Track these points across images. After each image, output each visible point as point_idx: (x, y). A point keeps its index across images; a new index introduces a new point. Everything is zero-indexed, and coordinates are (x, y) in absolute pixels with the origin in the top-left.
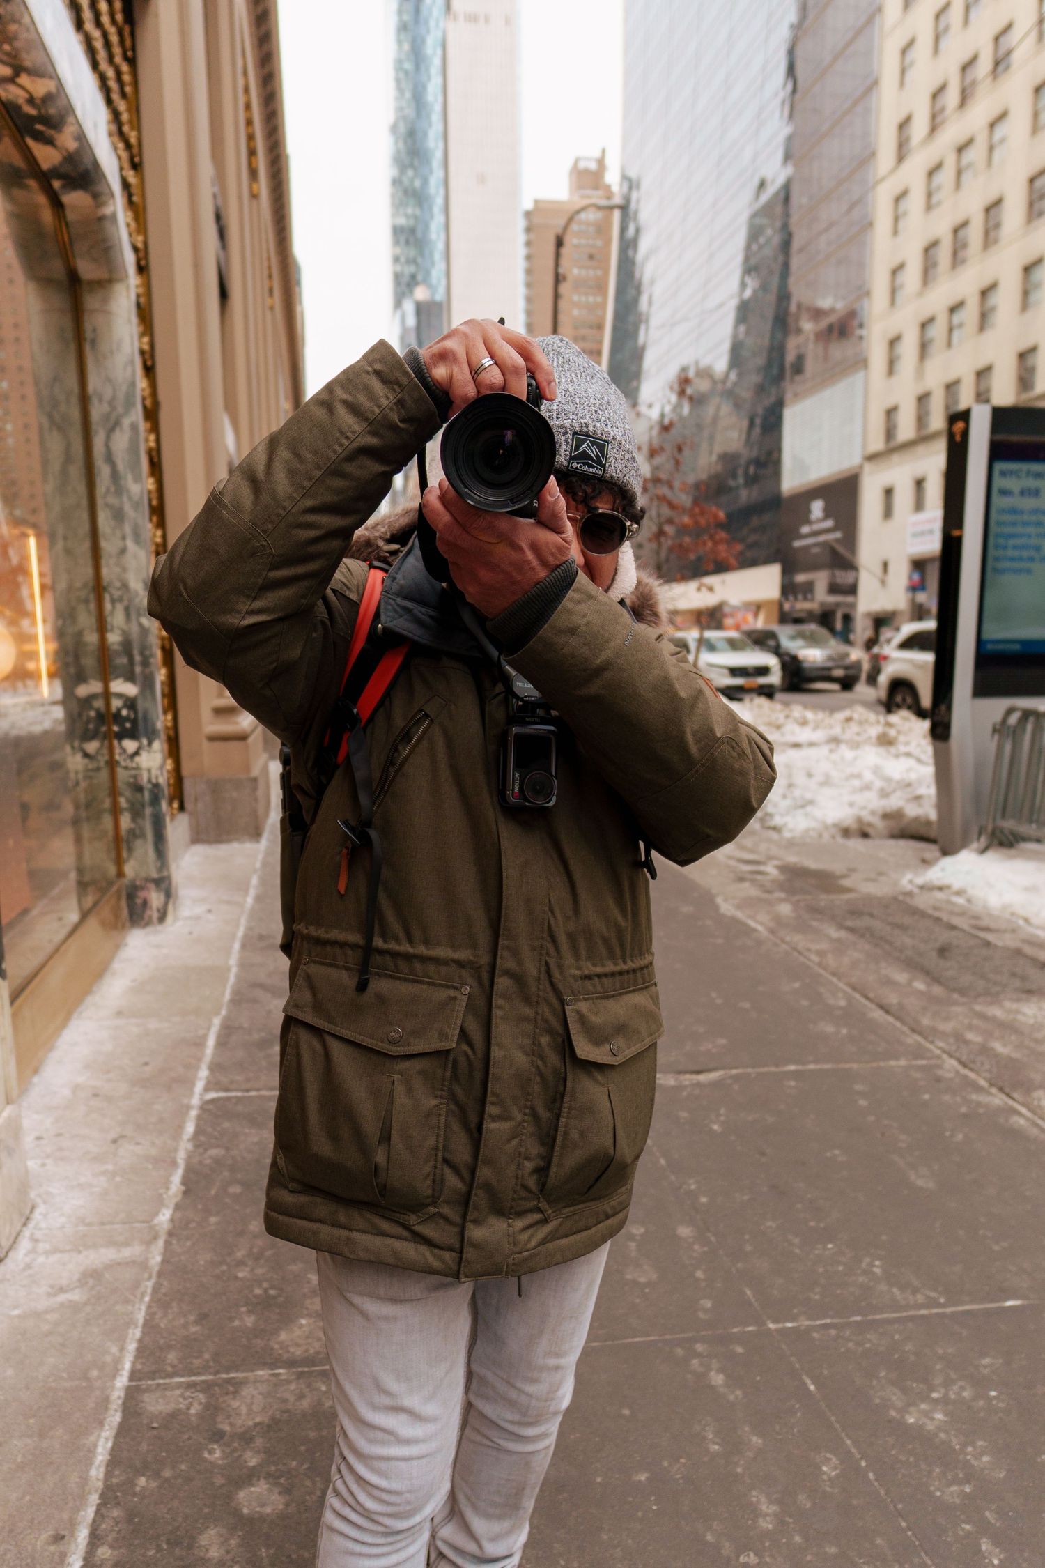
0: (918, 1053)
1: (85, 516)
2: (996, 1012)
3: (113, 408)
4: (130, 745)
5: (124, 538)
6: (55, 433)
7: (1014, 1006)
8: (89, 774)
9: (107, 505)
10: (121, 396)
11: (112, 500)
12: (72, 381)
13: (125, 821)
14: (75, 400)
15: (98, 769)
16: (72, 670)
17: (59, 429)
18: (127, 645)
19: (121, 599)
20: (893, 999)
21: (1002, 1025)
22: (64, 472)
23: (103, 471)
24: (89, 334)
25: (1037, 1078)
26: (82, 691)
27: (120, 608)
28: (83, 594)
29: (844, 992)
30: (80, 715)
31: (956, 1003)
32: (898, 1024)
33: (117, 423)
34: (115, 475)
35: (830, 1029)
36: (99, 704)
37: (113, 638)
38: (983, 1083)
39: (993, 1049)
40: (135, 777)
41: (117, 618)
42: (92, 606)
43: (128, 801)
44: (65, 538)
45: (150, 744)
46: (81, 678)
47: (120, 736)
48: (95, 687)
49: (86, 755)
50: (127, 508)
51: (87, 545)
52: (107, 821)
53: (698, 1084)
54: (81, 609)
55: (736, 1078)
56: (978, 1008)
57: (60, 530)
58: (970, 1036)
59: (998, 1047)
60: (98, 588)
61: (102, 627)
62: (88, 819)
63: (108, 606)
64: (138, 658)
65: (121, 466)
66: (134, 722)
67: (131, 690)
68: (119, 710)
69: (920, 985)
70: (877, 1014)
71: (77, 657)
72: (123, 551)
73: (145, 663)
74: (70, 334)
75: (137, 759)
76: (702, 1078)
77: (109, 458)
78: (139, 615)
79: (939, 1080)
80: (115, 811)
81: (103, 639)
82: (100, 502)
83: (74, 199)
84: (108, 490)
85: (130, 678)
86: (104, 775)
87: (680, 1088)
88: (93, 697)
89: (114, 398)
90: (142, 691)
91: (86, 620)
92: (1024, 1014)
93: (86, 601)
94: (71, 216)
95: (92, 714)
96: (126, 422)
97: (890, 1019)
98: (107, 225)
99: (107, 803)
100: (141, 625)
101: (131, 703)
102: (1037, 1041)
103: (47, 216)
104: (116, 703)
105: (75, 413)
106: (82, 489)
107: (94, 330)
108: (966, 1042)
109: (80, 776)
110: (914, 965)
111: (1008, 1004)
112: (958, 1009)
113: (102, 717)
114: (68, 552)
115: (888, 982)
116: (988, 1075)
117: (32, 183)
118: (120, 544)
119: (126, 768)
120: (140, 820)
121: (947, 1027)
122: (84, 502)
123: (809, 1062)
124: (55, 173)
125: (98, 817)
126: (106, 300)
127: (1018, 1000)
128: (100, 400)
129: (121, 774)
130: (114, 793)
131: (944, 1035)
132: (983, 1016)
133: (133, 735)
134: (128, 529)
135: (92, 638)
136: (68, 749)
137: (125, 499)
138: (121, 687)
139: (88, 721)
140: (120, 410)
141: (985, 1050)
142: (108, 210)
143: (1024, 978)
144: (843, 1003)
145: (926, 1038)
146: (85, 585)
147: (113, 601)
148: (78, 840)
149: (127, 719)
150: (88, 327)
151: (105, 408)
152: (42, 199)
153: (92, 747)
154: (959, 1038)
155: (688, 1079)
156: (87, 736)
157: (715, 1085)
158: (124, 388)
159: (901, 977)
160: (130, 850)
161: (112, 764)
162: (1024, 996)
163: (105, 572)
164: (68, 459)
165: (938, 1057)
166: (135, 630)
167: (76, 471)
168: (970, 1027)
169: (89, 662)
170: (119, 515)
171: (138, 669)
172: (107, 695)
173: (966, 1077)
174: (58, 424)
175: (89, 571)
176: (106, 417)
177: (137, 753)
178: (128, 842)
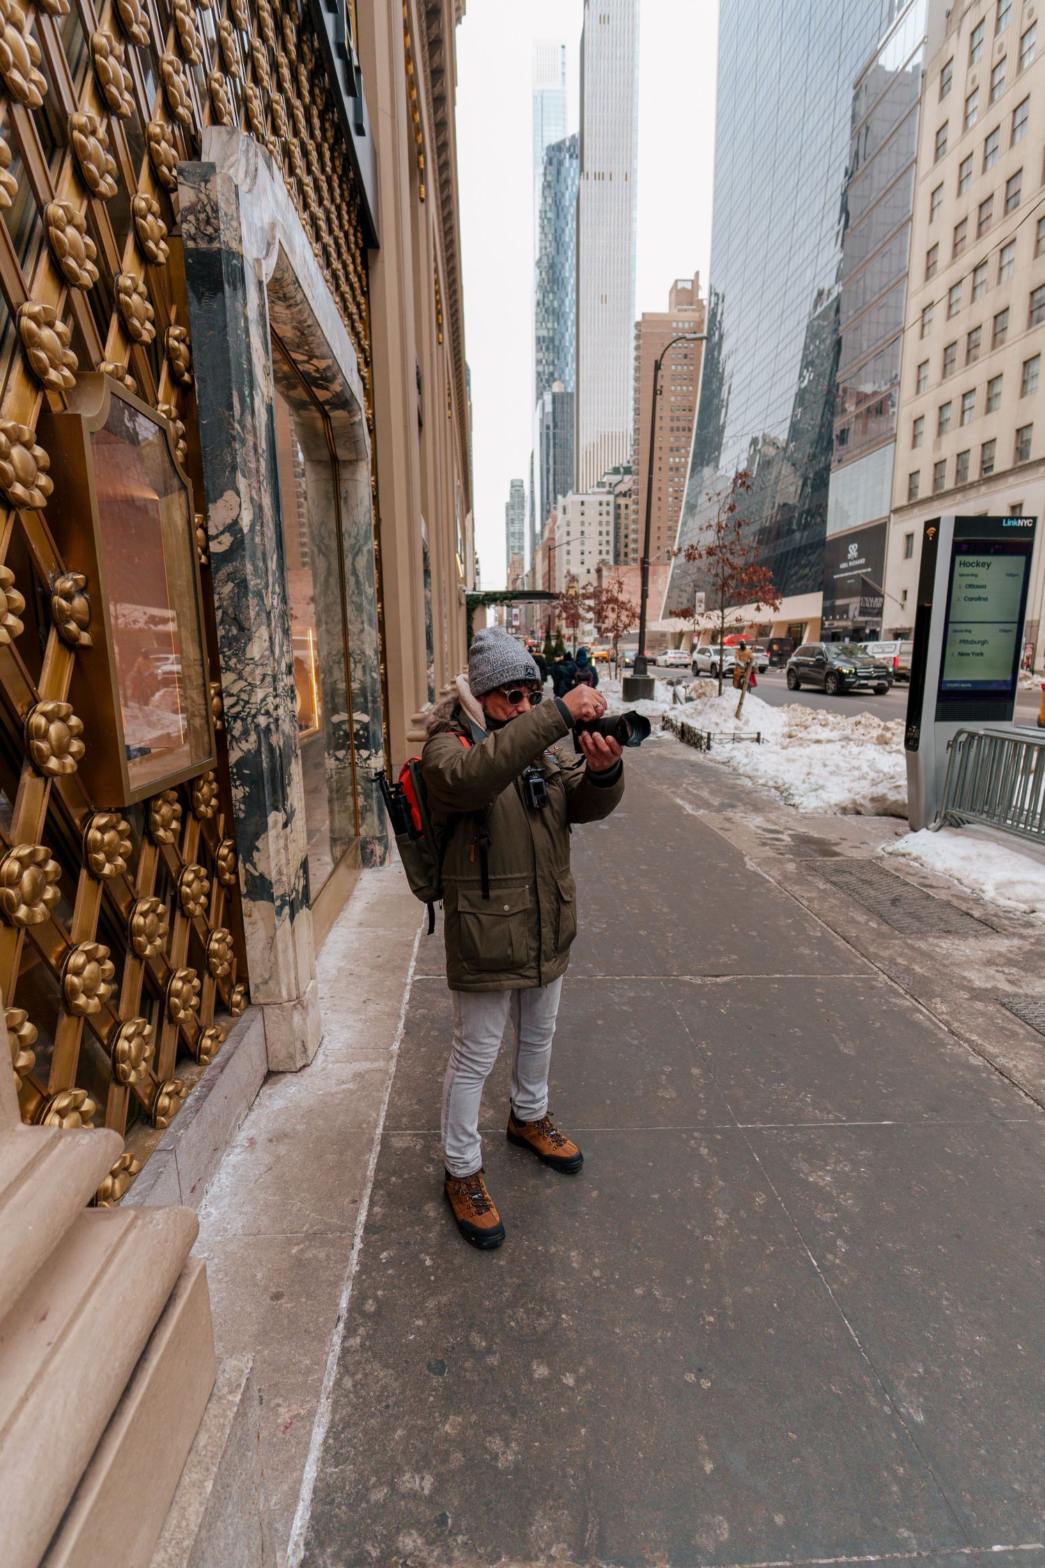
0: (863, 970)
1: (339, 609)
2: (922, 945)
3: (358, 541)
4: (365, 753)
5: (363, 623)
6: (321, 557)
7: (936, 941)
8: (339, 771)
9: (352, 602)
10: (362, 532)
11: (355, 599)
12: (332, 524)
13: (361, 801)
14: (334, 536)
15: (345, 768)
16: (330, 706)
17: (324, 554)
18: (363, 690)
19: (360, 662)
20: (853, 933)
21: (922, 953)
22: (327, 580)
23: (351, 581)
24: (343, 495)
25: (938, 989)
26: (336, 719)
27: (359, 666)
28: (337, 659)
29: (822, 927)
30: (334, 734)
31: (895, 938)
32: (854, 950)
33: (360, 550)
34: (358, 583)
35: (807, 952)
36: (345, 727)
37: (355, 686)
38: (902, 991)
39: (913, 969)
40: (367, 773)
41: (358, 673)
42: (343, 666)
43: (362, 788)
44: (327, 623)
45: (376, 753)
46: (335, 711)
47: (358, 748)
48: (343, 716)
49: (337, 759)
50: (365, 603)
51: (340, 627)
52: (350, 800)
53: (716, 984)
54: (335, 667)
55: (740, 981)
56: (909, 941)
57: (324, 619)
58: (899, 960)
59: (917, 968)
60: (347, 654)
61: (348, 679)
62: (338, 799)
63: (352, 665)
64: (370, 698)
65: (361, 578)
66: (367, 738)
67: (365, 718)
68: (358, 731)
69: (873, 925)
70: (841, 943)
71: (333, 698)
72: (362, 631)
73: (374, 702)
74: (331, 496)
75: (368, 762)
76: (718, 980)
77: (355, 572)
78: (371, 671)
79: (872, 988)
80: (355, 794)
81: (349, 686)
82: (348, 600)
83: (337, 415)
84: (354, 592)
85: (365, 711)
86: (348, 771)
87: (703, 986)
88: (342, 722)
89: (358, 534)
90: (372, 719)
91: (338, 674)
92: (941, 947)
93: (339, 663)
94: (334, 424)
95: (342, 733)
96: (365, 549)
97: (849, 947)
98: (356, 427)
99: (350, 790)
100: (372, 677)
101: (365, 727)
102: (944, 965)
103: (320, 424)
104: (356, 727)
105: (334, 545)
106: (337, 592)
107: (347, 492)
108: (896, 964)
109: (334, 772)
110: (871, 910)
111: (931, 940)
112: (896, 942)
113: (347, 735)
114: (328, 631)
115: (853, 921)
116: (905, 986)
117: (313, 408)
118: (361, 627)
119: (361, 767)
120: (369, 800)
121: (885, 954)
122: (339, 600)
123: (790, 973)
124: (327, 402)
125: (343, 798)
126: (354, 473)
127: (939, 937)
128: (349, 536)
129: (359, 771)
130: (354, 783)
131: (883, 958)
132: (912, 948)
133: (366, 748)
134: (365, 618)
135: (342, 686)
136: (326, 754)
137: (364, 598)
138: (358, 716)
139: (339, 738)
140: (362, 542)
141: (908, 970)
142: (357, 419)
143: (947, 922)
144: (819, 934)
145: (869, 960)
146: (338, 652)
147: (355, 663)
148: (331, 812)
149: (363, 736)
150: (343, 490)
151: (353, 541)
152: (318, 415)
153: (341, 754)
154: (892, 961)
155: (709, 980)
156: (339, 747)
157: (725, 984)
158: (364, 528)
159: (861, 918)
160: (363, 818)
161: (353, 765)
162: (944, 934)
163: (350, 644)
164: (329, 573)
165: (876, 973)
166: (369, 680)
167: (334, 581)
168: (901, 955)
169: (340, 700)
170: (359, 609)
171: (370, 705)
172: (351, 721)
173: (891, 986)
174: (323, 552)
175: (342, 643)
176: (353, 546)
177: (368, 758)
178: (362, 814)
